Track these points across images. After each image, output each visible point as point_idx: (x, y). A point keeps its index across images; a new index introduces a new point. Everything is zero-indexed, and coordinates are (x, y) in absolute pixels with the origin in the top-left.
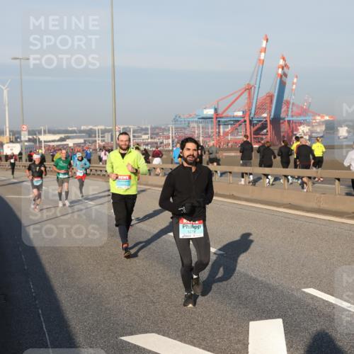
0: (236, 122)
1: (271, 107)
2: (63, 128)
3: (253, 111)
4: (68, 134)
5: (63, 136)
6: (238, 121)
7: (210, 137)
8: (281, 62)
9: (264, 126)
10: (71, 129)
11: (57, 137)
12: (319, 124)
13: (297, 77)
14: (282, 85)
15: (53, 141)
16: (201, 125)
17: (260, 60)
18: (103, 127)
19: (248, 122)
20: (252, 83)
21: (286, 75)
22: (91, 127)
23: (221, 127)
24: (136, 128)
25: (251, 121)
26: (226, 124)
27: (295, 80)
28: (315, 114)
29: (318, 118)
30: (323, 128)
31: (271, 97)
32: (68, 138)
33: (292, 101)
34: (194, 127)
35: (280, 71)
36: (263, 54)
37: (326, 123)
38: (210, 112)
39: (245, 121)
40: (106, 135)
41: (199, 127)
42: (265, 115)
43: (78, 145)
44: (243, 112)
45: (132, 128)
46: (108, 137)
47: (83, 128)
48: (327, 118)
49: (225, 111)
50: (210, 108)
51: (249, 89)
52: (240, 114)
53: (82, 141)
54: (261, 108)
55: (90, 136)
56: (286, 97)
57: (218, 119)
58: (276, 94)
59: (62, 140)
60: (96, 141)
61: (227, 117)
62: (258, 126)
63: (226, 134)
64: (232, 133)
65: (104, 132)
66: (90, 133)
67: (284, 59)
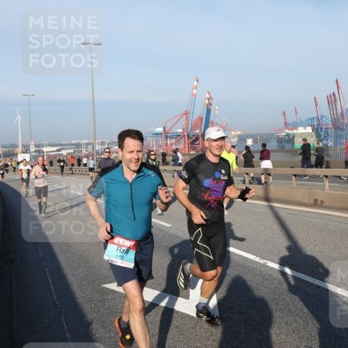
0: (178, 136)
1: (201, 126)
2: (59, 143)
3: (189, 129)
4: (62, 146)
5: (59, 148)
6: (179, 136)
7: (161, 146)
8: (208, 96)
9: (197, 139)
10: (64, 143)
11: (55, 149)
12: (234, 137)
13: (218, 105)
14: (209, 111)
15: (52, 151)
16: (154, 139)
17: (193, 94)
18: (87, 141)
19: (186, 136)
20: (188, 110)
21: (210, 104)
22: (78, 141)
23: (168, 140)
24: (109, 141)
25: (188, 136)
26: (171, 138)
27: (217, 108)
28: (231, 130)
29: (233, 133)
30: (237, 140)
31: (201, 119)
32: (63, 149)
33: (215, 122)
34: (149, 140)
35: (207, 101)
36: (195, 91)
37: (239, 136)
38: (160, 130)
39: (184, 136)
40: (89, 146)
41: (153, 140)
42: (198, 131)
43: (69, 154)
44: (183, 129)
45: (107, 141)
46: (90, 148)
47: (73, 142)
48: (239, 133)
49: (170, 129)
50: (160, 127)
51: (186, 114)
52: (181, 130)
53: (72, 151)
54: (195, 126)
55: (78, 147)
56: (211, 119)
57: (166, 135)
58: (204, 117)
59: (58, 150)
60: (81, 151)
61: (172, 133)
62: (193, 139)
63: (172, 144)
64: (176, 144)
65: (87, 144)
66: (78, 145)
67: (209, 94)
